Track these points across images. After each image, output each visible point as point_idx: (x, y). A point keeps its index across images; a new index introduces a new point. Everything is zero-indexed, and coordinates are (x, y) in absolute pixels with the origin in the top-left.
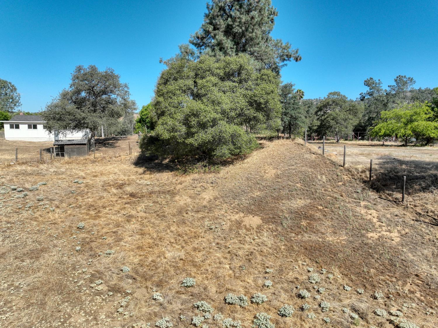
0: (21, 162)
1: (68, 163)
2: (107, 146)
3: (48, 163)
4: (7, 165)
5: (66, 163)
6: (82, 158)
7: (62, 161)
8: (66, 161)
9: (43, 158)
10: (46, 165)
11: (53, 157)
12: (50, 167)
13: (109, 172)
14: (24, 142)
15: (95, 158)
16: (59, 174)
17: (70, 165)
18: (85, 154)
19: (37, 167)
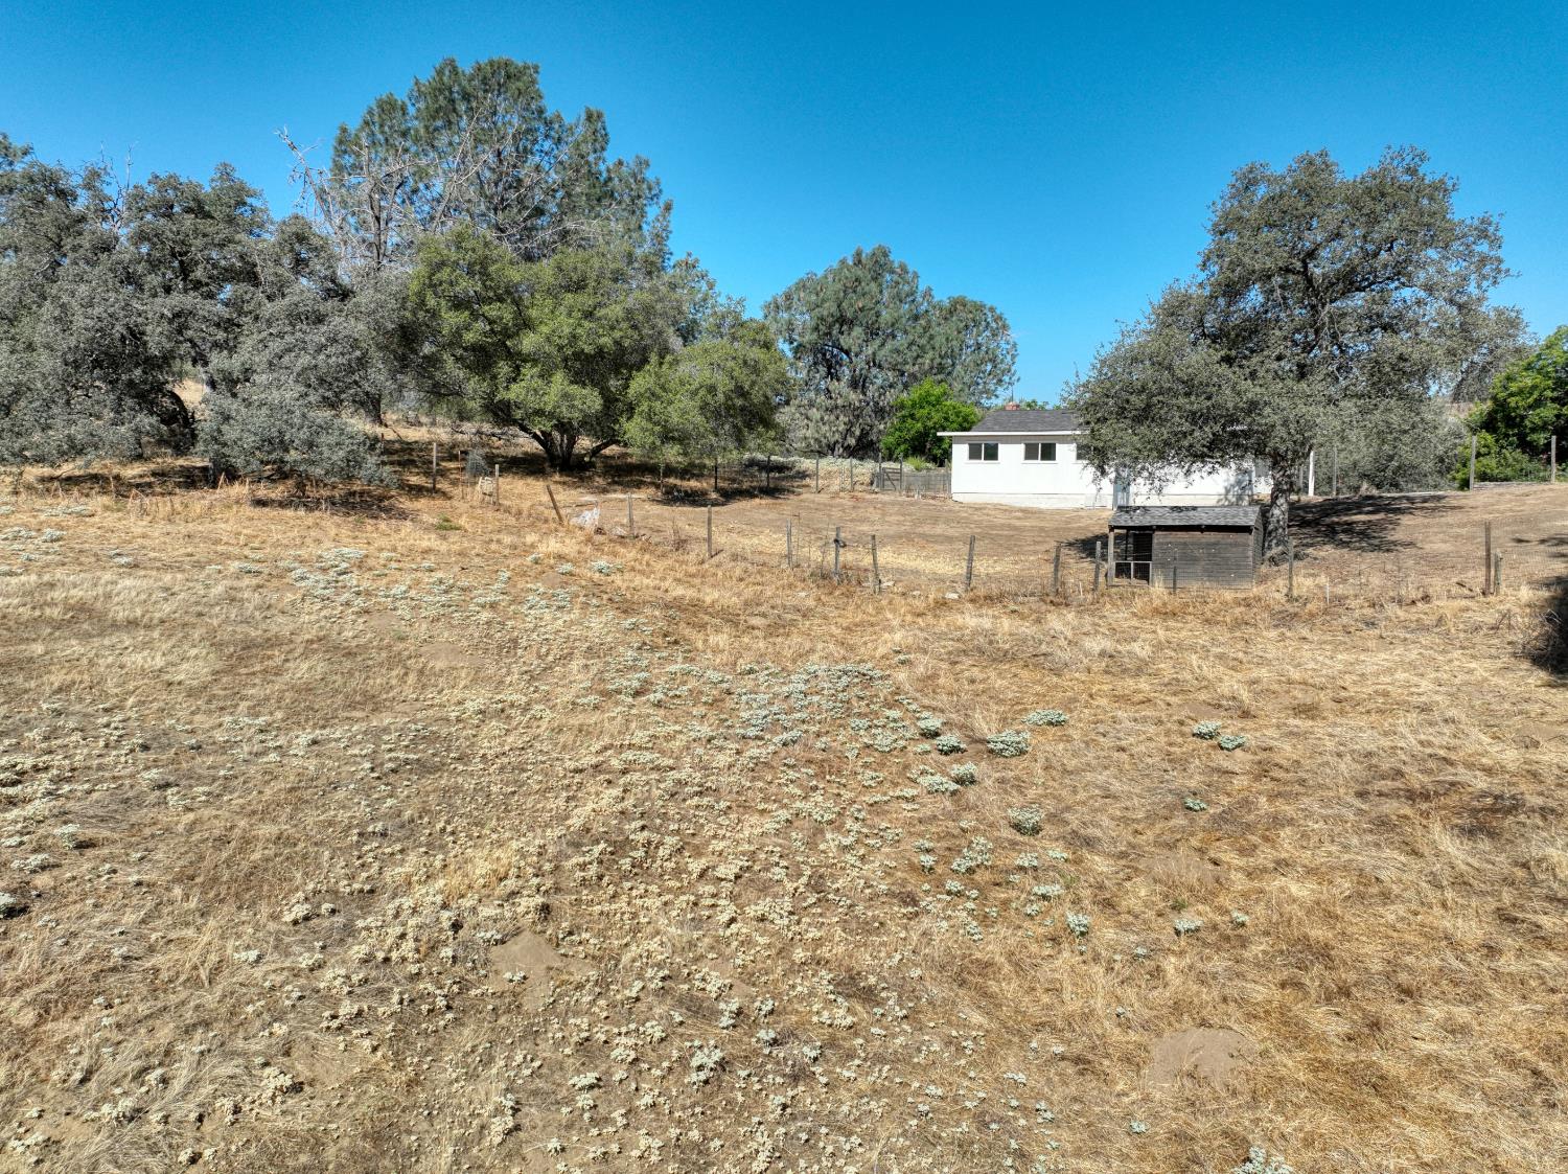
0: (982, 591)
1: (1165, 614)
2: (1343, 537)
3: (1082, 610)
4: (936, 602)
5: (1156, 611)
6: (1228, 595)
7: (1138, 603)
8: (1157, 603)
9: (1063, 583)
10: (1070, 616)
11: (1101, 579)
12: (1088, 628)
13: (1386, 694)
14: (1008, 510)
15: (1290, 598)
16: (1125, 671)
17: (1171, 623)
18: (1241, 577)
19: (1038, 621)
